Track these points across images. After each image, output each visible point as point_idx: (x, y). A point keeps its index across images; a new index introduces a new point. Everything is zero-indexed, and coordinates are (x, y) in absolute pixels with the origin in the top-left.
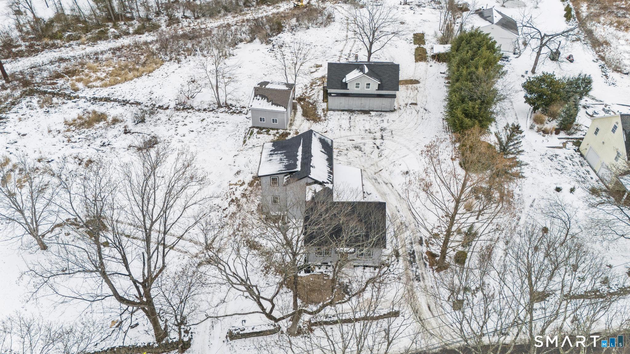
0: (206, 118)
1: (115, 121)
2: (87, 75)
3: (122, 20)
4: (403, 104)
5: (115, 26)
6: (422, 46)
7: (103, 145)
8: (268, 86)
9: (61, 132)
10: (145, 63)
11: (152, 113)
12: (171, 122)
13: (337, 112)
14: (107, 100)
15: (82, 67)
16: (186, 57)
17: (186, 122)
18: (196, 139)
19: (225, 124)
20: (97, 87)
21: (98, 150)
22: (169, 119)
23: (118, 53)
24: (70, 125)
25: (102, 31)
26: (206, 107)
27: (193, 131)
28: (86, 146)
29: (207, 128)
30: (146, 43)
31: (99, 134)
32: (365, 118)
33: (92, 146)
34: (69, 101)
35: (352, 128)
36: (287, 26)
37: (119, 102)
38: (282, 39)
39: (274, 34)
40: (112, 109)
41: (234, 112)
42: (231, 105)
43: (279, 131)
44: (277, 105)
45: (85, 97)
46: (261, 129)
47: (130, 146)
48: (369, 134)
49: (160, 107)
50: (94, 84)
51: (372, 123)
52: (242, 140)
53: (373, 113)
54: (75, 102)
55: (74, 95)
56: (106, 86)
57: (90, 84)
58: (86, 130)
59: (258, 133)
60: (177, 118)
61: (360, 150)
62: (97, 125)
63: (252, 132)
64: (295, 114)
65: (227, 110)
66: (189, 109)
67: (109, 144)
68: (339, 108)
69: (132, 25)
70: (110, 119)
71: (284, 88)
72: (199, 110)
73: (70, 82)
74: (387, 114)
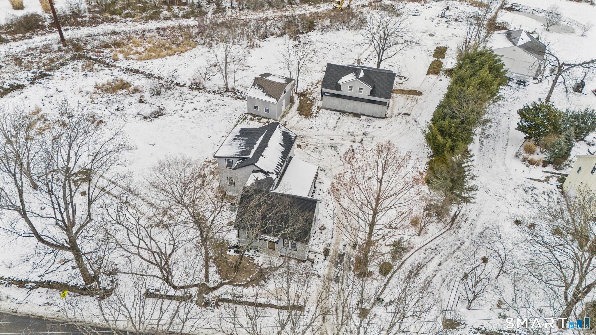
0: (212, 99)
1: (136, 90)
2: (129, 48)
3: (176, 5)
4: (396, 112)
5: (169, 10)
6: (440, 59)
7: (118, 109)
9: (89, 93)
10: (180, 44)
11: (168, 88)
12: (181, 98)
13: (329, 111)
14: (137, 71)
15: (128, 41)
16: (218, 43)
17: (194, 100)
18: (196, 117)
19: (226, 107)
20: (134, 59)
21: (112, 113)
22: (180, 96)
23: (162, 33)
24: (98, 89)
25: (156, 12)
26: (216, 89)
27: (196, 109)
28: (104, 108)
29: (210, 108)
30: (188, 27)
31: (118, 100)
32: (353, 121)
33: (109, 109)
34: (107, 69)
35: (336, 129)
37: (145, 75)
38: (310, 37)
39: (305, 32)
40: (138, 80)
41: (238, 98)
42: (238, 91)
43: (270, 120)
44: (270, 96)
45: (120, 67)
46: (255, 116)
47: (138, 114)
48: (350, 136)
49: (177, 84)
50: (132, 56)
51: (358, 126)
52: (235, 123)
53: (363, 117)
54: (111, 70)
55: (112, 64)
56: (140, 59)
57: (129, 56)
58: (109, 95)
59: (251, 119)
60: (188, 95)
61: (336, 150)
62: (120, 92)
63: (246, 118)
64: (291, 107)
65: (232, 94)
66: (201, 89)
67: (122, 110)
68: (332, 108)
69: (184, 10)
70: (131, 89)
71: (283, 81)
72: (209, 91)
73: (114, 52)
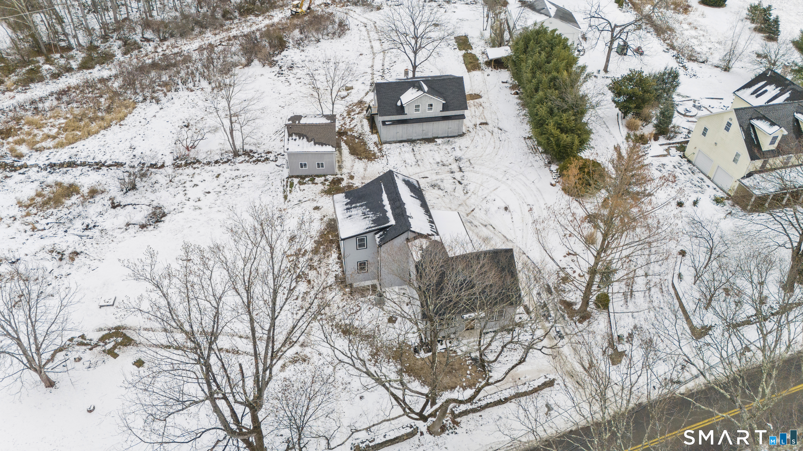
0: (221, 172)
1: (93, 192)
2: (29, 134)
3: (57, 52)
4: (471, 125)
5: (48, 61)
6: (469, 51)
7: (87, 228)
8: (303, 121)
9: (18, 217)
10: (109, 107)
11: (143, 175)
12: (174, 185)
13: (394, 145)
14: (72, 165)
15: (18, 123)
16: (166, 95)
17: (196, 181)
18: (218, 202)
19: (250, 178)
20: (49, 148)
21: (81, 236)
22: (171, 181)
23: (65, 98)
24: (27, 207)
25: (32, 69)
26: (217, 158)
27: (209, 193)
28: (61, 232)
29: (227, 185)
30: (102, 80)
31: (75, 213)
32: (432, 148)
33: (70, 231)
34: (13, 173)
35: (419, 163)
36: (290, 40)
37: (90, 166)
39: (276, 52)
40: (82, 177)
41: (258, 161)
42: (251, 151)
43: (328, 177)
44: (322, 144)
45: (36, 165)
46: (303, 177)
47: (128, 225)
48: (443, 167)
49: (152, 166)
50: (44, 144)
51: (442, 153)
52: (281, 195)
53: (439, 141)
54: (23, 174)
55: (19, 164)
56: (61, 145)
57: (38, 146)
58: (55, 211)
59: (300, 183)
60: (180, 177)
61: (439, 189)
62: (68, 202)
63: (292, 185)
64: (341, 153)
65: (247, 159)
66: (194, 163)
67: (94, 226)
68: (395, 140)
69: (72, 57)
70: (85, 190)
71: (324, 121)
72: (209, 163)
73: (6, 146)
74: (456, 140)
